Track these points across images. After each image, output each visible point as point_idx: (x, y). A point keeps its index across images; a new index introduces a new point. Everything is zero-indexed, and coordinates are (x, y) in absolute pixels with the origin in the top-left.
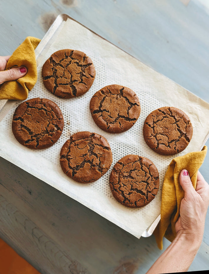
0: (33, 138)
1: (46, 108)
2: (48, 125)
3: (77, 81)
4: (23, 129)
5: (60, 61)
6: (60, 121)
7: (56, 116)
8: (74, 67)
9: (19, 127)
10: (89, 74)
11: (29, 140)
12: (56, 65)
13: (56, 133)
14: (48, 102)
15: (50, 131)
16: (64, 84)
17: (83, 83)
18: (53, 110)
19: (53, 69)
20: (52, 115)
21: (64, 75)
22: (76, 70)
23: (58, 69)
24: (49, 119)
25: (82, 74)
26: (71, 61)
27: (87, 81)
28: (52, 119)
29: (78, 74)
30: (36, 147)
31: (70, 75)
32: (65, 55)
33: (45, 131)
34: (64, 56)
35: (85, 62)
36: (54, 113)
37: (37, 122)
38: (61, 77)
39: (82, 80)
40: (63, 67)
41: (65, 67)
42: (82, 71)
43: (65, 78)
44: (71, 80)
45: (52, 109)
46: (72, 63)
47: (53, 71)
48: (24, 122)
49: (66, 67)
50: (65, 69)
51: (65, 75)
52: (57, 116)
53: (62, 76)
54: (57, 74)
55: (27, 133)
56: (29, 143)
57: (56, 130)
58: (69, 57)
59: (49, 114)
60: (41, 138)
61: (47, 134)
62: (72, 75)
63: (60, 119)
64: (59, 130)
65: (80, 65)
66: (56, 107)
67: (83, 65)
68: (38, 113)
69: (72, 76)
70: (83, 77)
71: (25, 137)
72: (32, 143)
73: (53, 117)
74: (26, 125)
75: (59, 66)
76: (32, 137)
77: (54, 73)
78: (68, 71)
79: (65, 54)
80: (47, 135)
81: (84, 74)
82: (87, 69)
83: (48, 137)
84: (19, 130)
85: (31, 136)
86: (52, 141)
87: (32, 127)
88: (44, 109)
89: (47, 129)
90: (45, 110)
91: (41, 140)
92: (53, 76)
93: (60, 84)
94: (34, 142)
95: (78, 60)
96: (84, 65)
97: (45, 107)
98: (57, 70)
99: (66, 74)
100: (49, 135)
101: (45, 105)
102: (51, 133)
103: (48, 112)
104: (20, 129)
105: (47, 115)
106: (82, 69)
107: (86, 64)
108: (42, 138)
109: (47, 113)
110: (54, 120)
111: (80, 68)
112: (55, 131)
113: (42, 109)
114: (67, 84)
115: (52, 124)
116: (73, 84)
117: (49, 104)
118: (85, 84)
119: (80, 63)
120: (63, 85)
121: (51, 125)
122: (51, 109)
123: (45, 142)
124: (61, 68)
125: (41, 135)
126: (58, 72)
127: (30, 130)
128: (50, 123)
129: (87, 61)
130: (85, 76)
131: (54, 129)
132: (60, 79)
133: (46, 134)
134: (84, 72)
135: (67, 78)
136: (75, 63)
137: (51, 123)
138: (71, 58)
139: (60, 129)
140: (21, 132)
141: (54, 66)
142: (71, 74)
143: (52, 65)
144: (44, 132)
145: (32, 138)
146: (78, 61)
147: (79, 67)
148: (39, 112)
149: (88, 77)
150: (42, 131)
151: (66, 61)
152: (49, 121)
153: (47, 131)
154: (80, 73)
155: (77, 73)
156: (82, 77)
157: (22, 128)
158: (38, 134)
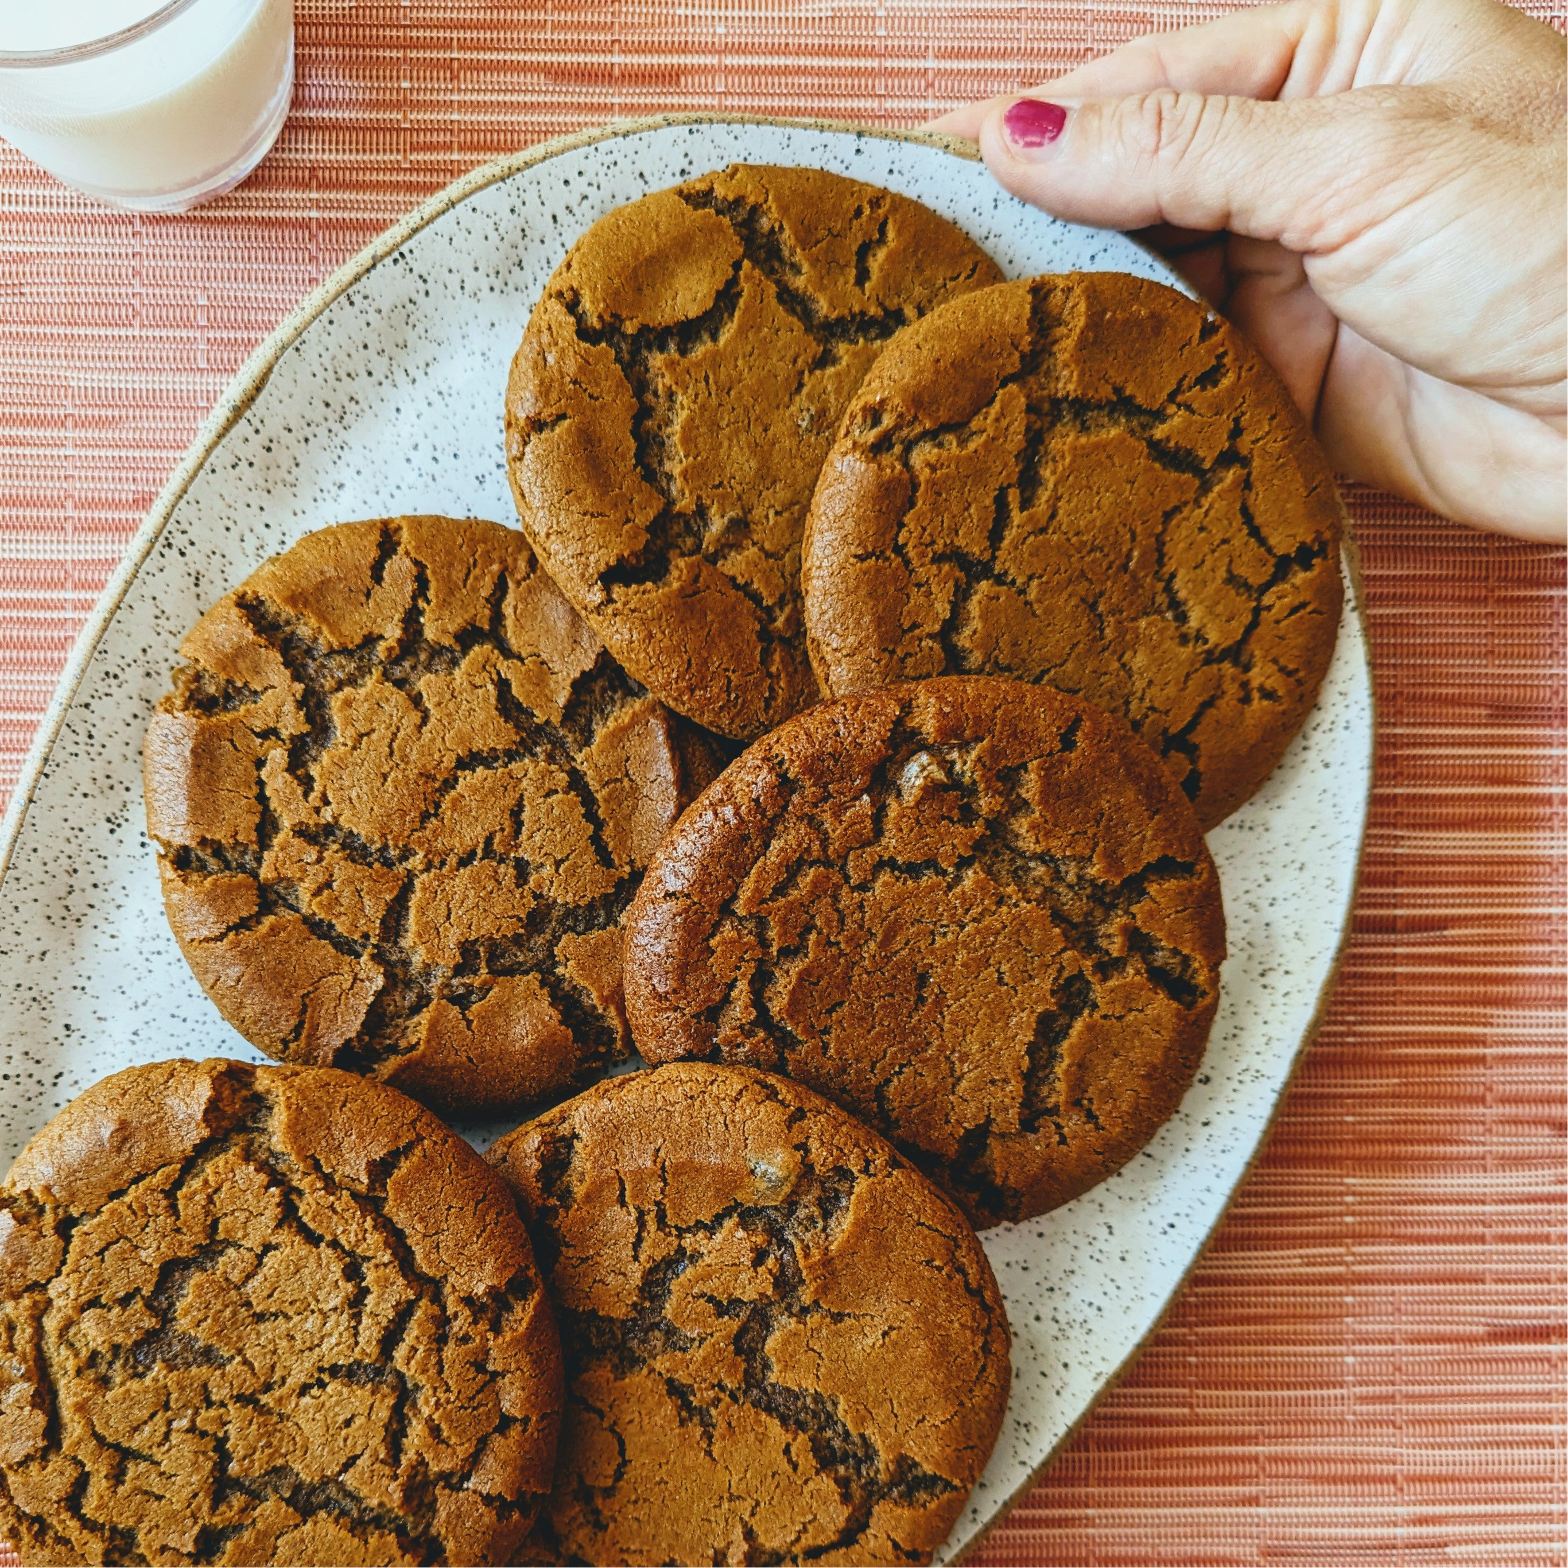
0: (1115, 947)
1: (742, 985)
2: (913, 870)
3: (503, 685)
4: (1058, 1092)
5: (346, 947)
6: (808, 769)
7: (776, 845)
8: (361, 772)
9: (1063, 1140)
10: (378, 578)
11: (1158, 977)
12: (408, 983)
13: (964, 747)
14: (660, 997)
15: (968, 815)
16: (591, 816)
17: (497, 618)
18: (726, 909)
19: (462, 1001)
20: (780, 890)
21: (488, 851)
22: (381, 733)
23: (453, 936)
24: (836, 898)
25: (397, 661)
26: (301, 832)
27: (458, 575)
28: (828, 864)
29: (416, 700)
30: (1188, 869)
31: (467, 780)
32: (257, 918)
33: (989, 871)
34: (274, 930)
35: (257, 671)
36: (749, 885)
37: (921, 1000)
38: (522, 869)
39: (468, 637)
40: (407, 889)
41: (400, 869)
42: (364, 671)
43: (517, 832)
44: (511, 755)
45: (717, 926)
46: (327, 815)
47: (485, 989)
48: (989, 1121)
49: (388, 864)
50: (416, 862)
51: (489, 840)
52: (768, 834)
53: (507, 872)
54: (509, 928)
55: (1090, 1028)
56: (1186, 961)
57: (924, 758)
58: (266, 872)
59: (784, 922)
60: (1092, 871)
61: (1021, 825)
62: (462, 764)
63: (783, 776)
64: (915, 732)
65: (309, 719)
66: (669, 895)
67: (299, 687)
68: (826, 1031)
69: (470, 761)
70: (430, 633)
71: (1138, 1033)
72: (1171, 935)
73: (793, 869)
74: (1015, 1087)
75: (407, 941)
76: (1107, 967)
77: (510, 971)
78: (425, 817)
79: (243, 924)
80: (1033, 827)
81: (393, 632)
82: (322, 617)
83: (1044, 801)
84: (1091, 1116)
85: (1105, 979)
86: (1068, 743)
87: (1000, 1015)
88: (758, 1001)
89: (963, 863)
90: (761, 980)
91: (1113, 861)
92: (546, 968)
93: (605, 858)
94: (1151, 915)
95: (260, 764)
96: (296, 677)
97: (726, 1000)
98: (467, 949)
99: (472, 835)
100: (1021, 806)
101: (713, 1013)
102: (985, 803)
103: (764, 943)
104: (1073, 1123)
105: (803, 936)
106: (352, 681)
107: (275, 656)
108: (1084, 860)
109: (786, 953)
110: (825, 842)
111: (348, 703)
112: (948, 767)
113: (764, 1019)
114: (576, 781)
115: (879, 832)
116: (556, 720)
117: (682, 980)
118: (501, 588)
119: (293, 723)
120: (599, 825)
121: (890, 841)
122: (728, 930)
123: (1119, 809)
124: (422, 911)
125: (1048, 891)
126: (487, 927)
127: (1045, 1021)
128: (880, 866)
129: (239, 652)
130: (411, 619)
131: (932, 791)
132: (548, 870)
133: (1028, 844)
134: (370, 640)
135: (510, 801)
136: (307, 783)
137: (870, 855)
138: (264, 843)
139: (899, 722)
140: (1109, 1094)
141: (423, 1001)
142: (450, 783)
143: (424, 1017)
144: (1003, 869)
145: (1118, 964)
146: (277, 755)
147: (337, 720)
148: (810, 1030)
149: (410, 587)
150: (1000, 901)
151: (328, 885)
152: (863, 887)
153: (979, 846)
154: (400, 684)
155: (416, 717)
156: (437, 651)
157: (1055, 1111)
158: (1058, 916)
